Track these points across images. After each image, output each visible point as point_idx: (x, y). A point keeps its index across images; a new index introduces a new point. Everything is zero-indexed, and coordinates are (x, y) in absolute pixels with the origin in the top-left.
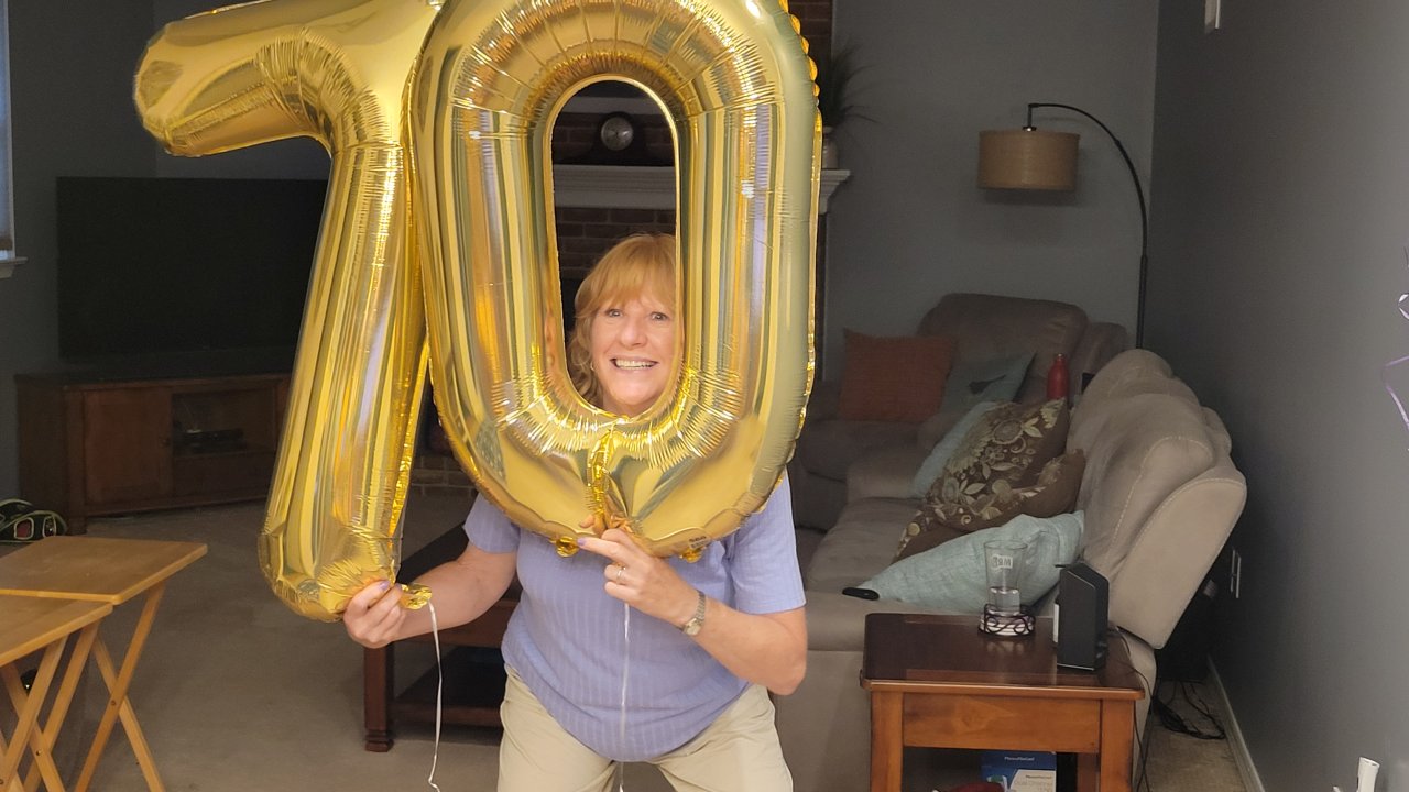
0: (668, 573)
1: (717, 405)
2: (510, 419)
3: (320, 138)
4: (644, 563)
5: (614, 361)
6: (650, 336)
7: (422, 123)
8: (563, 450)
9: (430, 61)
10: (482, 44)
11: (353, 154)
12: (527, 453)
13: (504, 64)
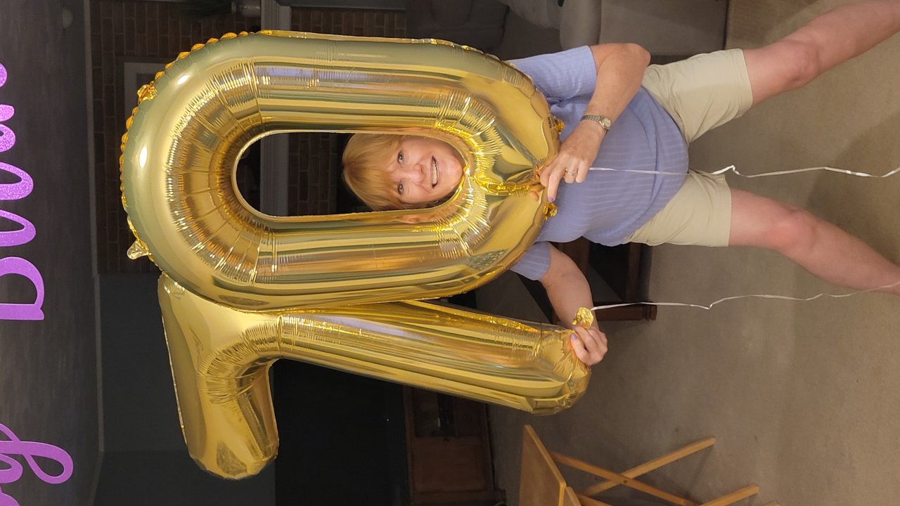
0: (569, 142)
2: (465, 246)
3: (270, 364)
4: (564, 156)
5: (434, 186)
6: (415, 162)
8: (486, 211)
9: (221, 297)
11: (282, 345)
12: (488, 235)
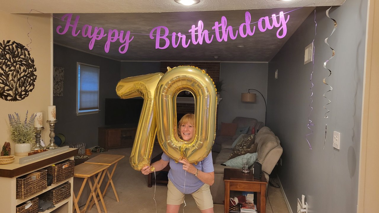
0: (192, 166)
1: (200, 141)
2: (169, 141)
3: (142, 97)
4: (189, 165)
5: (184, 133)
6: (189, 130)
7: (157, 95)
8: (177, 146)
9: (159, 86)
10: (166, 85)
11: (147, 99)
12: (171, 147)
13: (169, 88)
